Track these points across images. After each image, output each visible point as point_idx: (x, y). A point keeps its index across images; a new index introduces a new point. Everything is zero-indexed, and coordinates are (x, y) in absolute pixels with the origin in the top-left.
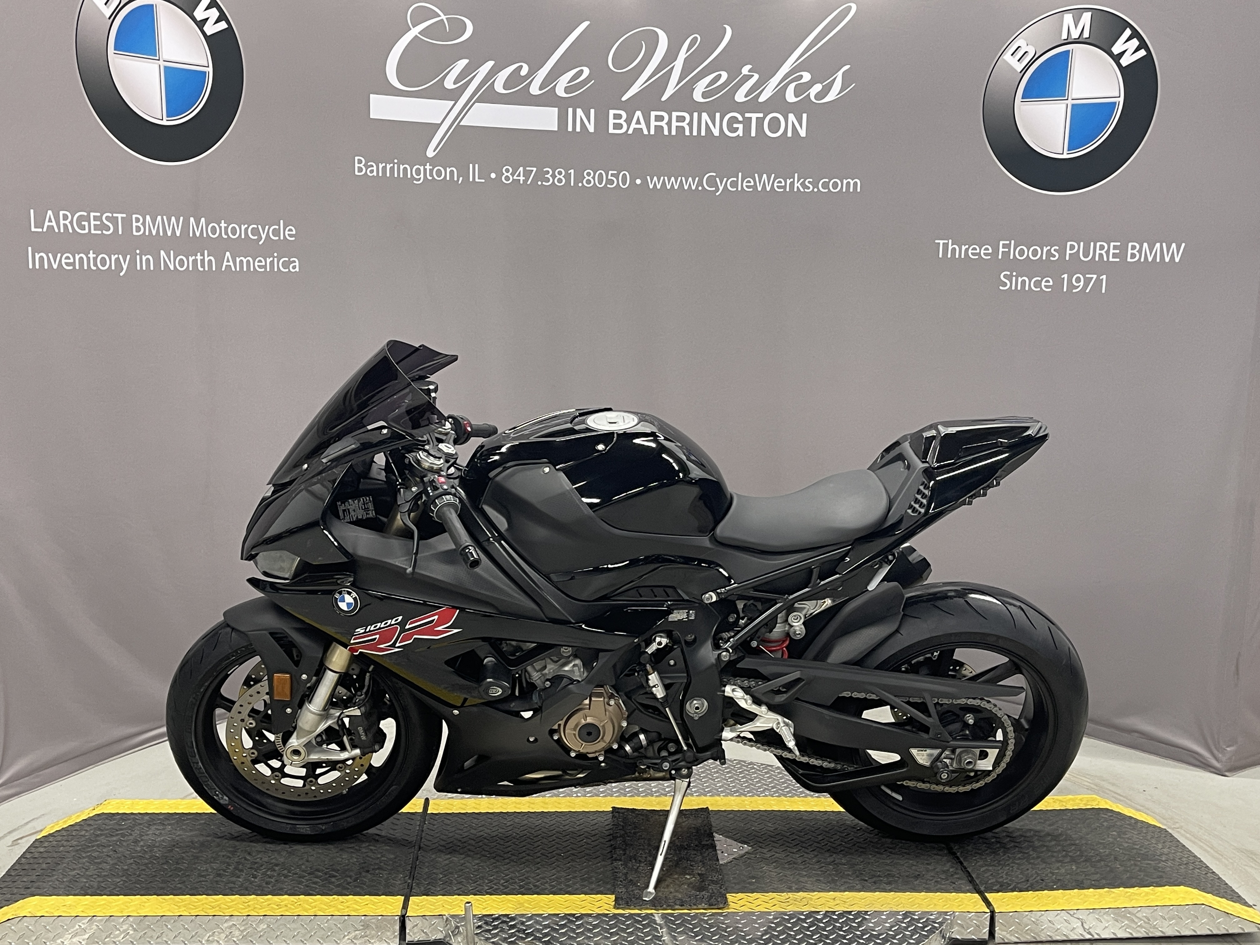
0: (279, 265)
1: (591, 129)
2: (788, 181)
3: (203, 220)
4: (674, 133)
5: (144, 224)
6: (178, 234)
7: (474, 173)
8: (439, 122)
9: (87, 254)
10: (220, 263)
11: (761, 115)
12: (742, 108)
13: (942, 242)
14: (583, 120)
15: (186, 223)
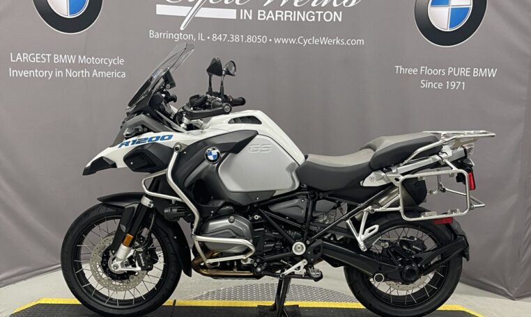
0: (117, 75)
1: (250, 18)
2: (334, 40)
3: (84, 57)
5: (59, 58)
6: (73, 62)
7: (200, 37)
8: (185, 15)
9: (34, 70)
10: (91, 74)
11: (322, 12)
12: (315, 9)
13: (397, 67)
14: (247, 14)
15: (77, 58)
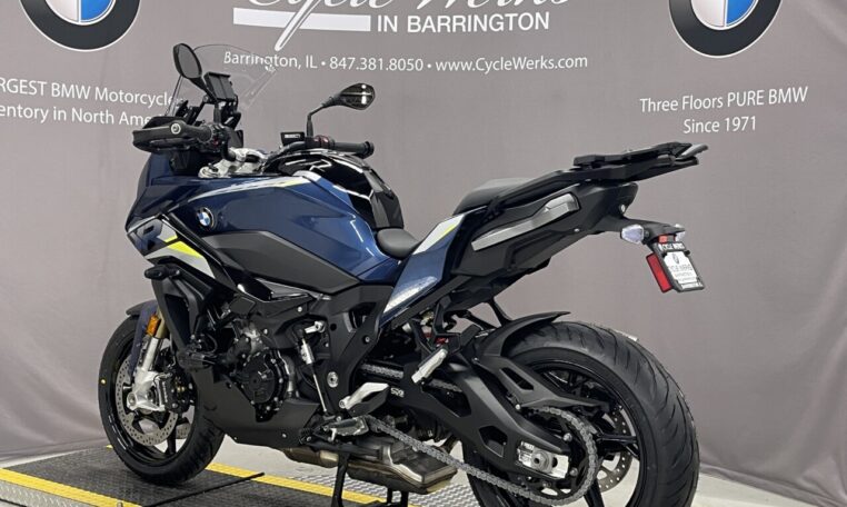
1: (395, 29)
2: (537, 62)
3: (106, 89)
4: (454, 30)
5: (60, 89)
6: (86, 97)
7: (310, 62)
8: (283, 26)
9: (16, 107)
10: (117, 120)
11: (516, 15)
12: (503, 10)
13: (644, 100)
14: (389, 23)
15: (93, 91)
